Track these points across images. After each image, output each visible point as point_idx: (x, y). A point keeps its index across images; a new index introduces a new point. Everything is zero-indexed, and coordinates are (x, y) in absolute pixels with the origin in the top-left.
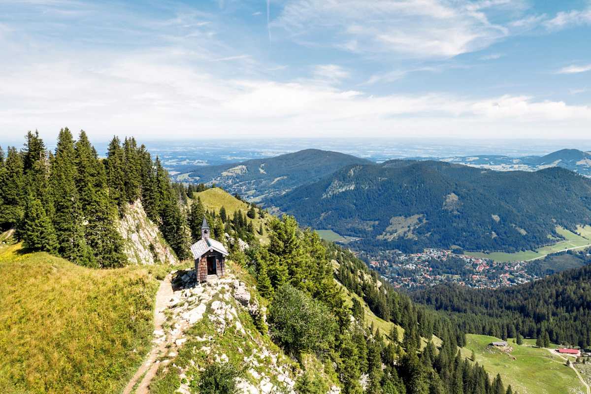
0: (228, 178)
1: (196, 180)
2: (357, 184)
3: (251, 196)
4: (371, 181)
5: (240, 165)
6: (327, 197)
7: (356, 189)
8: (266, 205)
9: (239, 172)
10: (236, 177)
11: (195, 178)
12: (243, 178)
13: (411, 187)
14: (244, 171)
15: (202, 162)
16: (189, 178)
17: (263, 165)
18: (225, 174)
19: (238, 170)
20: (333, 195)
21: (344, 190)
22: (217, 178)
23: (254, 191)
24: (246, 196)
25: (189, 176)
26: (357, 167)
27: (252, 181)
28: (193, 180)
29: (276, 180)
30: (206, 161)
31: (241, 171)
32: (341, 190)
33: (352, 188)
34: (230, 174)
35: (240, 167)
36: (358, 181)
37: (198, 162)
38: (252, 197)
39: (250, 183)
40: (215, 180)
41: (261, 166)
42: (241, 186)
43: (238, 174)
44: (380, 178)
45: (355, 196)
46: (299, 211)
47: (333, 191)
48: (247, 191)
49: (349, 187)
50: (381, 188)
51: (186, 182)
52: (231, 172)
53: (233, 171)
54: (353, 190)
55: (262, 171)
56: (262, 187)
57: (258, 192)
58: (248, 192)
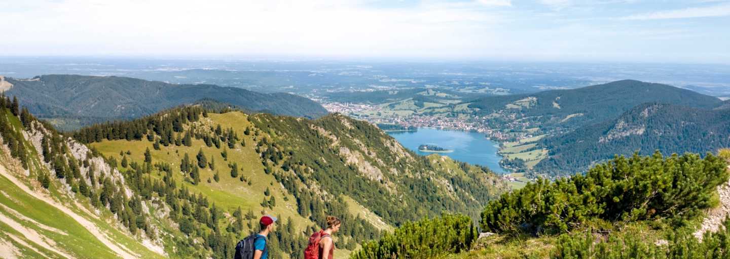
0: (512, 111)
1: (475, 111)
2: (649, 127)
3: (531, 134)
4: (669, 125)
5: (530, 96)
6: (604, 142)
7: (646, 134)
8: (537, 146)
9: (527, 105)
10: (521, 111)
11: (475, 109)
12: (530, 112)
13: (720, 136)
14: (533, 105)
15: (503, 91)
16: (468, 108)
17: (559, 98)
18: (509, 106)
19: (526, 102)
20: (613, 140)
21: (628, 134)
22: (499, 111)
23: (536, 129)
24: (525, 134)
25: (468, 107)
26: (655, 106)
27: (539, 117)
28: (472, 111)
29: (569, 117)
30: (509, 90)
31: (530, 103)
32: (624, 135)
33: (641, 132)
34: (516, 107)
35: (530, 98)
36: (650, 124)
37: (499, 91)
38: (531, 136)
39: (536, 118)
40: (496, 113)
41: (557, 99)
42: (524, 121)
43: (526, 107)
44: (683, 122)
45: (642, 143)
46: (566, 156)
47: (614, 135)
48: (529, 128)
49: (636, 131)
50: (681, 135)
51: (464, 113)
52: (518, 105)
53: (520, 103)
54: (642, 136)
55: (556, 105)
56: (548, 125)
57: (542, 130)
58: (529, 130)
